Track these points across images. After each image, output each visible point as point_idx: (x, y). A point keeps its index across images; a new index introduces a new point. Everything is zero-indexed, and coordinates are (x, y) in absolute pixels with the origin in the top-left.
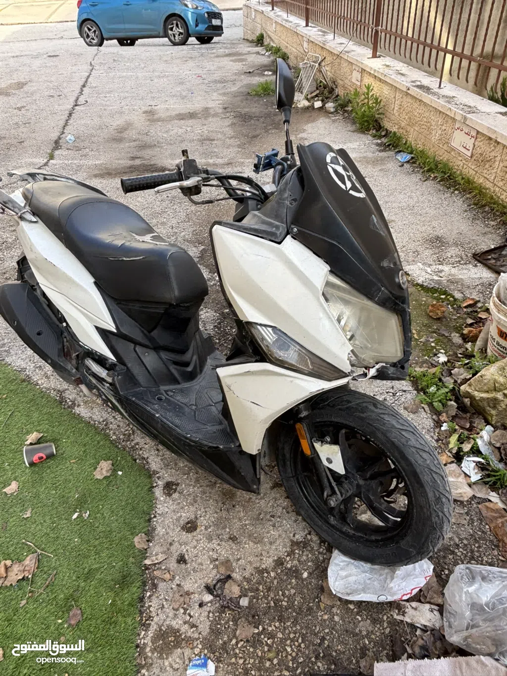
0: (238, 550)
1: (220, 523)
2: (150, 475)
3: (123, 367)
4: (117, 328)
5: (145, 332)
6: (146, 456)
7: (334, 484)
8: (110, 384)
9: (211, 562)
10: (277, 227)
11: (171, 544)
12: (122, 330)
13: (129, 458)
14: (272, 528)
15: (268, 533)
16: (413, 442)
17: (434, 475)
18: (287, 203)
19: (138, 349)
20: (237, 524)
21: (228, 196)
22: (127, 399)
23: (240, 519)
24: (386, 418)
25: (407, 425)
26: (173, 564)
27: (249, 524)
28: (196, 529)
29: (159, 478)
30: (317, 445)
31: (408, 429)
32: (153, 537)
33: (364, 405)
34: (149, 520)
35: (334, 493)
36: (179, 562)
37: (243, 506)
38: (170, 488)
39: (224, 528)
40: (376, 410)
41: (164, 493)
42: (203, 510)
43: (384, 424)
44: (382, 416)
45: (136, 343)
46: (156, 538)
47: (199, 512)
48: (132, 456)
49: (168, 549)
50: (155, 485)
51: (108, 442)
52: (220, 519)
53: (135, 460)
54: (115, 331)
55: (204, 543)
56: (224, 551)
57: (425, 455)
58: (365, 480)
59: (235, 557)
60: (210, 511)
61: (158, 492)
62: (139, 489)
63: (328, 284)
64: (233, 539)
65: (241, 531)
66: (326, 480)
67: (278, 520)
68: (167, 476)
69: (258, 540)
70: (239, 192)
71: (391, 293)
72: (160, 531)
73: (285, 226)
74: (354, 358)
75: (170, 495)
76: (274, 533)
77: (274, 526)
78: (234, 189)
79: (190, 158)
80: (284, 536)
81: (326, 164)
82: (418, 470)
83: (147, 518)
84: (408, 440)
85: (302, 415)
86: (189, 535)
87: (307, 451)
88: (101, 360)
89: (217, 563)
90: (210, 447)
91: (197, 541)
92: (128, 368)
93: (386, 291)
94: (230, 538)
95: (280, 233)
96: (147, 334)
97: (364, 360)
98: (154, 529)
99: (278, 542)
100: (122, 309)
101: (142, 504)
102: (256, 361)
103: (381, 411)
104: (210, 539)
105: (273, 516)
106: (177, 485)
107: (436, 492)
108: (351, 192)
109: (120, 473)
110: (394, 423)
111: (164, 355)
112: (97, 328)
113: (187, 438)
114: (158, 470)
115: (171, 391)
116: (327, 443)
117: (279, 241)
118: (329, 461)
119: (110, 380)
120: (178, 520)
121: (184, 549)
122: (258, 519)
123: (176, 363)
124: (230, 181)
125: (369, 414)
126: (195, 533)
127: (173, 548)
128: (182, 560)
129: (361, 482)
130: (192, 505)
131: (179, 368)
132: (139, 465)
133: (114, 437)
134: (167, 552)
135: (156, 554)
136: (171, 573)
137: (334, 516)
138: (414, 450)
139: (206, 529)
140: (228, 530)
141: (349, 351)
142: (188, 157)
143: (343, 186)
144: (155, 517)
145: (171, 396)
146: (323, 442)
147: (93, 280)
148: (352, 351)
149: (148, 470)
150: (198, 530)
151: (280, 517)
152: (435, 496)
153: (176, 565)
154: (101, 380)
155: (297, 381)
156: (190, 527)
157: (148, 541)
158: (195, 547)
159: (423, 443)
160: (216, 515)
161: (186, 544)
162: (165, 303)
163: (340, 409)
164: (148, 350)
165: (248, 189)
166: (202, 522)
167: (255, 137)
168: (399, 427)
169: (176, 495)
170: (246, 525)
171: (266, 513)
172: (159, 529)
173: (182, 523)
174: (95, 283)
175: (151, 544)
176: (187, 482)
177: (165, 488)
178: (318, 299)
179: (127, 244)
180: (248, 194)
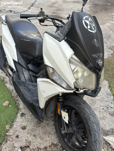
0: (35, 140)
1: (33, 130)
2: (18, 109)
3: (17, 73)
4: (18, 60)
5: (26, 64)
6: (20, 103)
7: (65, 127)
8: (12, 77)
9: (25, 140)
10: (61, 36)
11: (16, 131)
12: (19, 62)
13: (15, 102)
14: (48, 137)
15: (46, 138)
16: (92, 119)
17: (96, 132)
18: (66, 29)
19: (23, 69)
20: (38, 132)
21: (53, 25)
22: (15, 83)
23: (39, 131)
24: (86, 109)
25: (92, 113)
26: (14, 137)
27: (42, 133)
28: (25, 129)
29: (21, 111)
30: (62, 112)
31: (92, 114)
32: (12, 127)
33: (81, 102)
34: (13, 122)
35: (65, 129)
36: (16, 137)
37: (42, 127)
38: (23, 115)
39: (33, 132)
40: (83, 105)
41: (20, 116)
42: (29, 124)
43: (84, 110)
44: (85, 108)
45: (23, 67)
46: (13, 128)
47: (28, 125)
48: (16, 102)
49: (15, 132)
50: (19, 112)
51: (11, 96)
52: (33, 129)
53: (16, 103)
54: (17, 61)
55: (25, 134)
56: (30, 138)
57: (94, 125)
58: (77, 129)
59: (33, 141)
60: (31, 125)
61: (19, 115)
62: (14, 112)
63: (72, 58)
64: (35, 136)
65: (38, 134)
66: (63, 124)
67: (51, 135)
68: (23, 111)
69: (42, 139)
70: (58, 25)
71: (93, 66)
72: (15, 126)
73: (63, 36)
74: (76, 85)
75: (22, 117)
76: (48, 139)
77: (49, 136)
78: (56, 23)
79: (43, 11)
80: (50, 140)
81: (83, 19)
82: (91, 129)
83: (12, 121)
84: (90, 118)
85: (60, 100)
86: (23, 130)
87: (59, 113)
88: (12, 70)
89: (27, 141)
90: (31, 103)
91: (24, 133)
92: (18, 74)
93: (92, 65)
94: (34, 135)
95: (61, 39)
96: (27, 65)
97: (79, 86)
98: (13, 125)
99: (48, 142)
100: (21, 55)
101: (13, 116)
102: (47, 78)
103: (85, 106)
104: (28, 133)
105: (50, 133)
106: (25, 114)
107: (95, 139)
108: (89, 30)
109: (10, 106)
110: (88, 111)
111: (31, 73)
112: (13, 60)
113: (27, 99)
114: (22, 109)
115: (29, 84)
116: (65, 112)
117: (60, 41)
118: (64, 118)
119: (12, 76)
120: (21, 125)
121: (19, 134)
122: (45, 133)
123: (34, 76)
124: (55, 20)
125: (81, 106)
126: (24, 130)
127: (16, 133)
128: (17, 137)
129: (75, 129)
130: (27, 122)
131: (34, 78)
132: (17, 105)
133: (13, 95)
134: (14, 133)
135: (11, 132)
136: (13, 139)
137: (67, 139)
138: (91, 122)
139: (28, 130)
140: (34, 133)
141: (74, 81)
142: (42, 11)
143: (86, 28)
144: (15, 122)
145: (29, 86)
146: (64, 111)
147: (15, 45)
148: (76, 82)
149: (18, 108)
150: (26, 130)
151: (52, 134)
152: (95, 140)
153: (15, 138)
154: (10, 75)
155: (56, 87)
156: (24, 128)
157: (10, 128)
158: (23, 134)
159: (96, 121)
160: (32, 127)
161: (20, 132)
162: (33, 56)
163: (73, 102)
164: (26, 70)
165: (60, 24)
166: (28, 128)
167: (97, 12)
168: (89, 113)
169: (23, 117)
170: (40, 133)
171: (48, 132)
172: (15, 125)
173: (22, 126)
174: (15, 46)
175: (10, 129)
176: (28, 115)
177: (21, 114)
178: (67, 62)
179: (28, 36)
180: (60, 25)
